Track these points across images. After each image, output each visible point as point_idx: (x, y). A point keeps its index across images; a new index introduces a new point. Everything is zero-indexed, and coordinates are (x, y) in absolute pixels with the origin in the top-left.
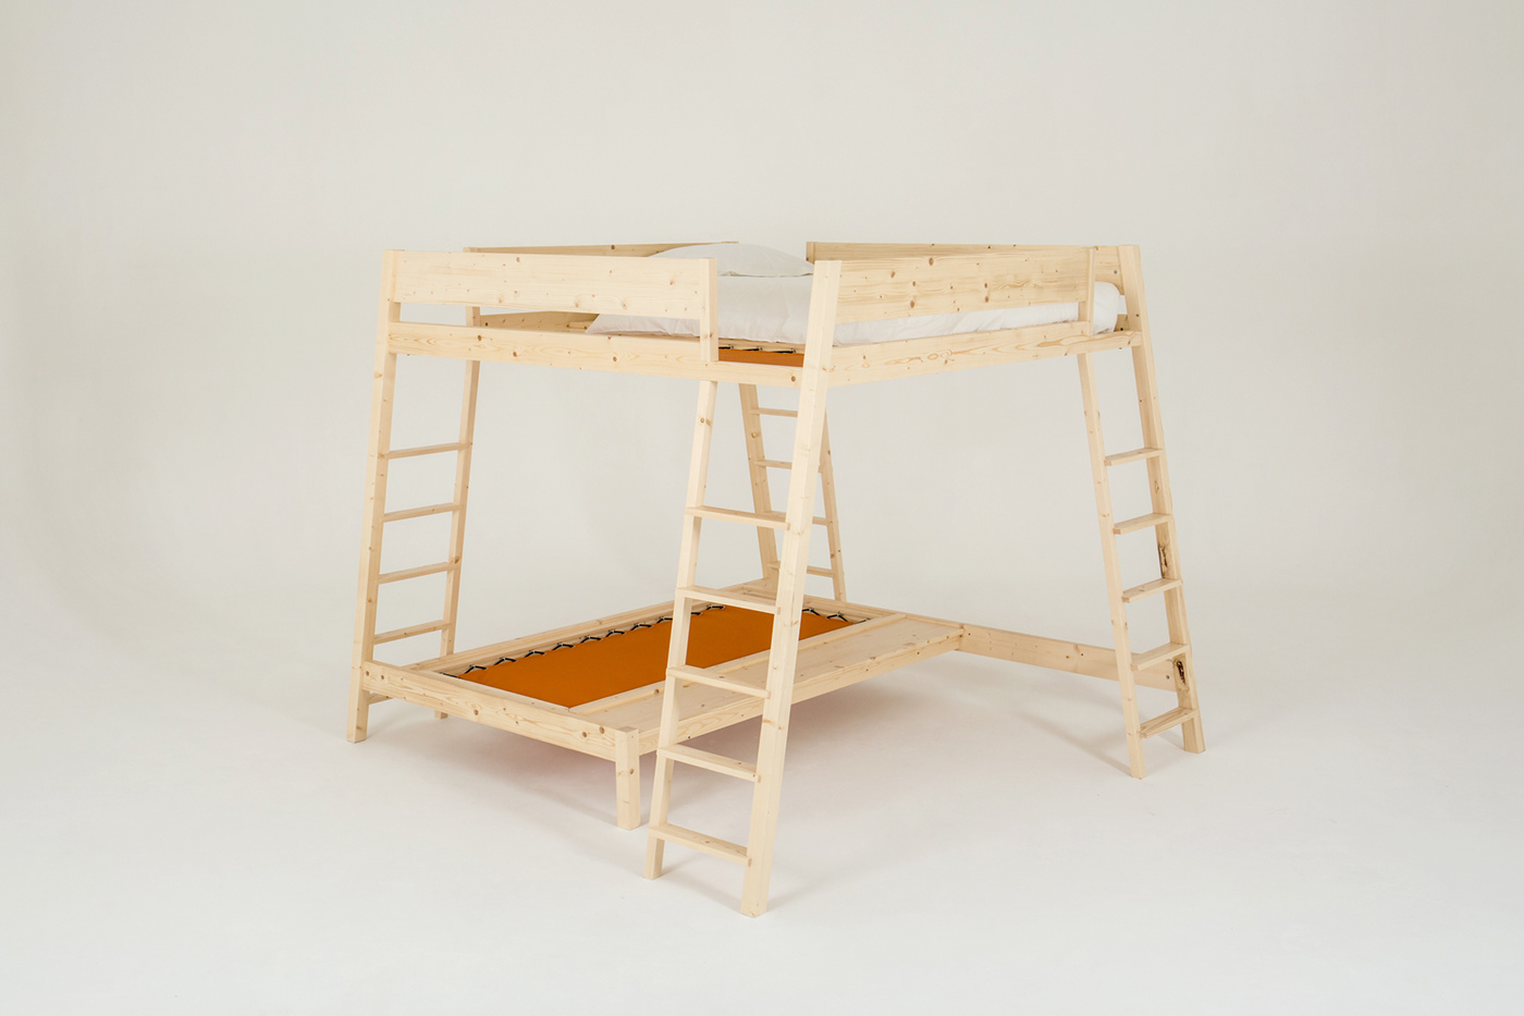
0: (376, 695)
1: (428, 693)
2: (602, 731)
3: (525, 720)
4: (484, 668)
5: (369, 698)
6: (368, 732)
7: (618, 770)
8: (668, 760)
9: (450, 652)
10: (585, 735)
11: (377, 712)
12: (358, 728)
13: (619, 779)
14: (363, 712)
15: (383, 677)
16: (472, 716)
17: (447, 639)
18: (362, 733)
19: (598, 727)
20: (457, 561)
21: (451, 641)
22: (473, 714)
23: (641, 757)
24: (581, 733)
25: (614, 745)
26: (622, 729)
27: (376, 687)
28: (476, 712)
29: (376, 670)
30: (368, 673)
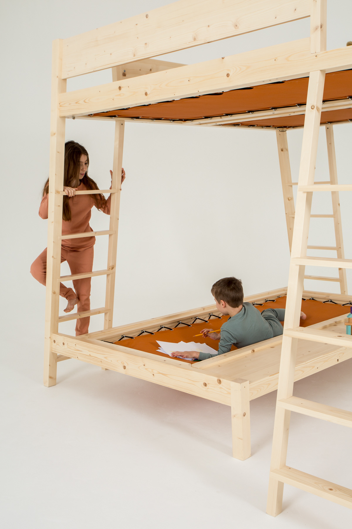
0: (62, 356)
1: (92, 354)
2: (220, 382)
3: (160, 373)
4: (132, 338)
5: (57, 358)
6: (57, 381)
7: (233, 412)
8: (286, 411)
9: (110, 327)
10: (205, 385)
11: (62, 367)
12: (50, 377)
13: (234, 421)
14: (53, 367)
15: (64, 344)
16: (122, 371)
17: (107, 318)
18: (53, 380)
19: (216, 379)
20: (113, 268)
21: (111, 321)
22: (123, 368)
23: (250, 401)
24: (202, 383)
25: (230, 393)
26: (236, 381)
27: (60, 350)
28: (125, 367)
29: (59, 339)
30: (54, 341)
